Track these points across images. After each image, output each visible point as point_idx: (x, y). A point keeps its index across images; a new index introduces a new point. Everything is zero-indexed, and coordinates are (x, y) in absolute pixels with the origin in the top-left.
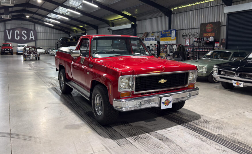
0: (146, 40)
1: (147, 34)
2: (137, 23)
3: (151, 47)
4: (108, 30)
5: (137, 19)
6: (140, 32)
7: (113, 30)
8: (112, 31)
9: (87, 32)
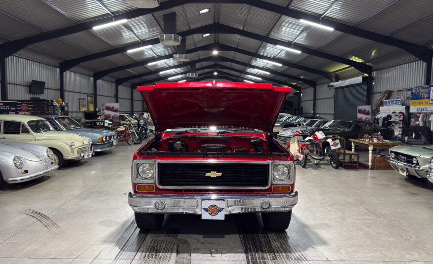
0: (386, 105)
1: (389, 94)
2: (374, 74)
3: (393, 115)
4: (328, 87)
5: (374, 67)
6: (378, 91)
7: (336, 87)
8: (336, 89)
9: (302, 91)
